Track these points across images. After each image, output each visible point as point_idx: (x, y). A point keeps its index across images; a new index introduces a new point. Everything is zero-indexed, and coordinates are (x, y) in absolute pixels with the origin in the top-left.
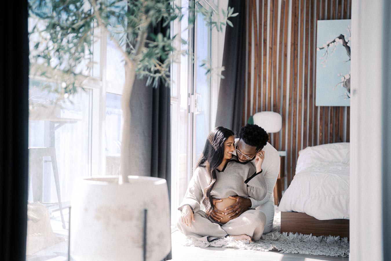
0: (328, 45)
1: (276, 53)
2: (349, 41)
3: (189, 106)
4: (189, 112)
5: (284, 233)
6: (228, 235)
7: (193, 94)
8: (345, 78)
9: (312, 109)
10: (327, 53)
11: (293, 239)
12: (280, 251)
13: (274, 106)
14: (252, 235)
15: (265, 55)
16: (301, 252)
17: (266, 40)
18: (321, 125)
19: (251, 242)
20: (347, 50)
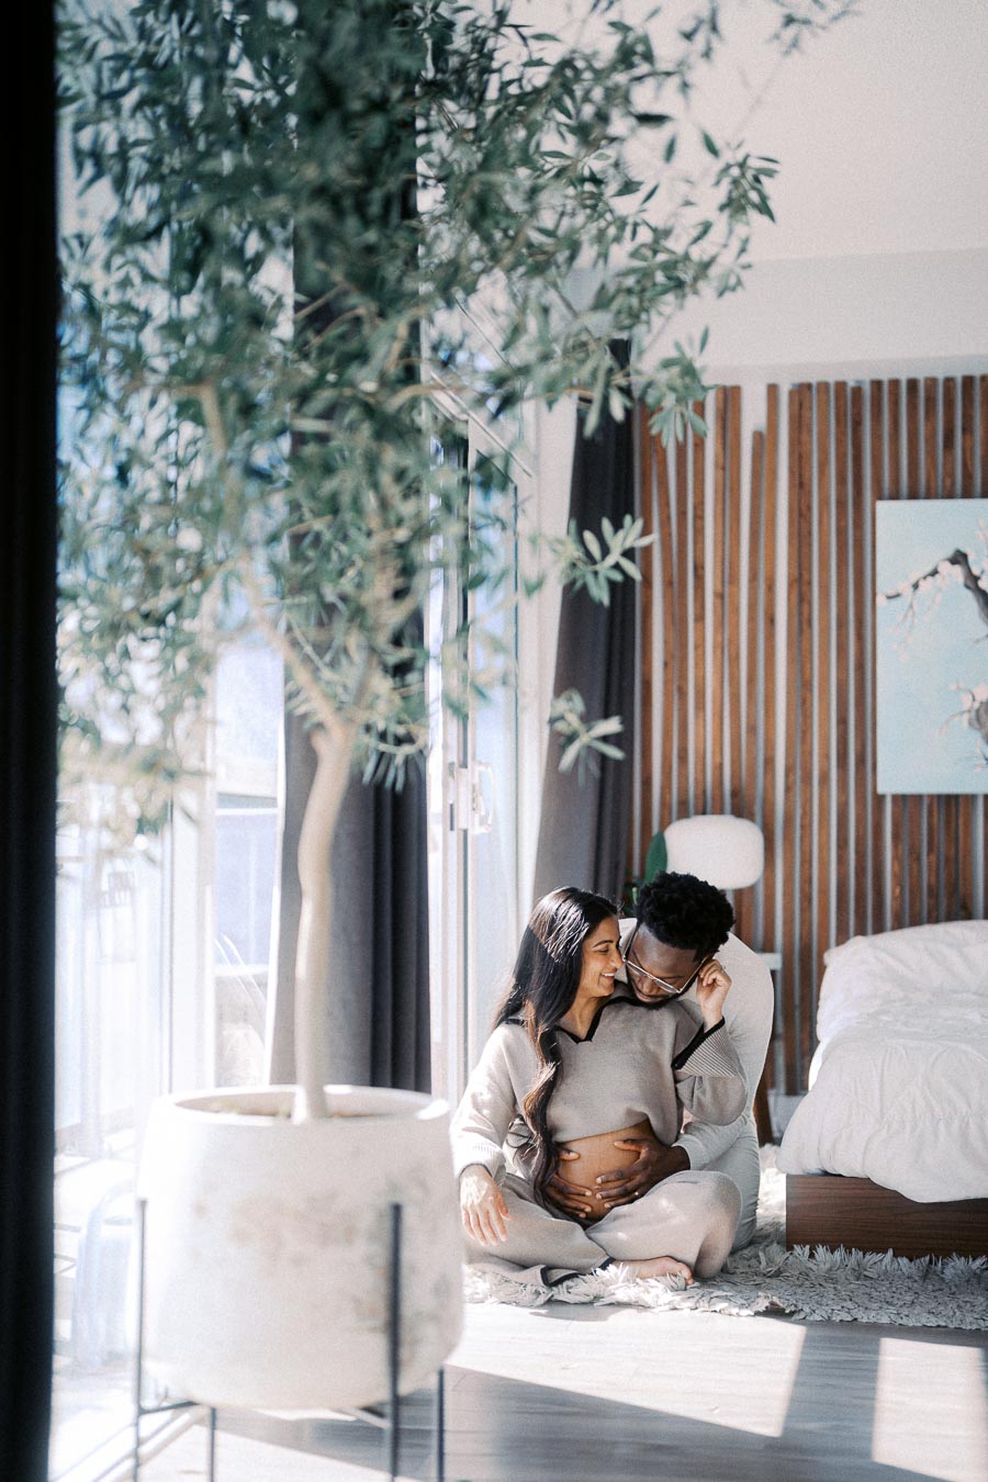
0: (916, 586)
1: (736, 610)
2: (983, 572)
3: (451, 806)
4: (452, 829)
5: (797, 1249)
6: (611, 1260)
7: (464, 765)
8: (973, 697)
9: (865, 806)
10: (910, 614)
11: (830, 1270)
12: (792, 1313)
13: (735, 794)
14: (692, 1257)
15: (700, 618)
16: (864, 1318)
17: (703, 568)
18: (896, 857)
19: (690, 1282)
20: (978, 601)
